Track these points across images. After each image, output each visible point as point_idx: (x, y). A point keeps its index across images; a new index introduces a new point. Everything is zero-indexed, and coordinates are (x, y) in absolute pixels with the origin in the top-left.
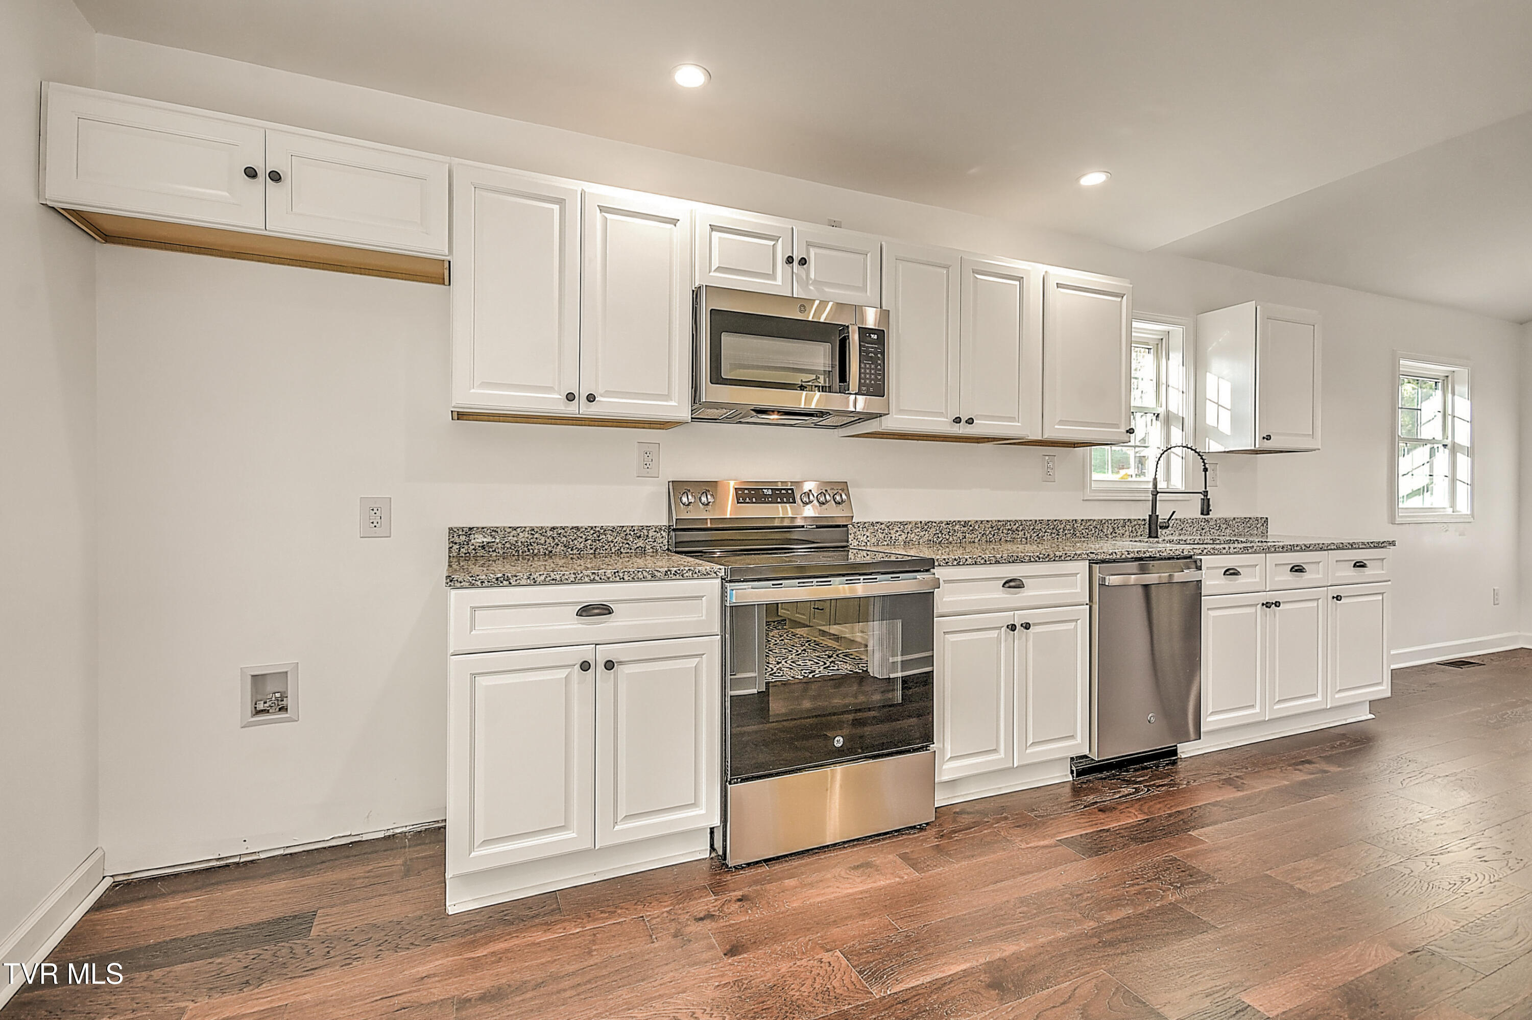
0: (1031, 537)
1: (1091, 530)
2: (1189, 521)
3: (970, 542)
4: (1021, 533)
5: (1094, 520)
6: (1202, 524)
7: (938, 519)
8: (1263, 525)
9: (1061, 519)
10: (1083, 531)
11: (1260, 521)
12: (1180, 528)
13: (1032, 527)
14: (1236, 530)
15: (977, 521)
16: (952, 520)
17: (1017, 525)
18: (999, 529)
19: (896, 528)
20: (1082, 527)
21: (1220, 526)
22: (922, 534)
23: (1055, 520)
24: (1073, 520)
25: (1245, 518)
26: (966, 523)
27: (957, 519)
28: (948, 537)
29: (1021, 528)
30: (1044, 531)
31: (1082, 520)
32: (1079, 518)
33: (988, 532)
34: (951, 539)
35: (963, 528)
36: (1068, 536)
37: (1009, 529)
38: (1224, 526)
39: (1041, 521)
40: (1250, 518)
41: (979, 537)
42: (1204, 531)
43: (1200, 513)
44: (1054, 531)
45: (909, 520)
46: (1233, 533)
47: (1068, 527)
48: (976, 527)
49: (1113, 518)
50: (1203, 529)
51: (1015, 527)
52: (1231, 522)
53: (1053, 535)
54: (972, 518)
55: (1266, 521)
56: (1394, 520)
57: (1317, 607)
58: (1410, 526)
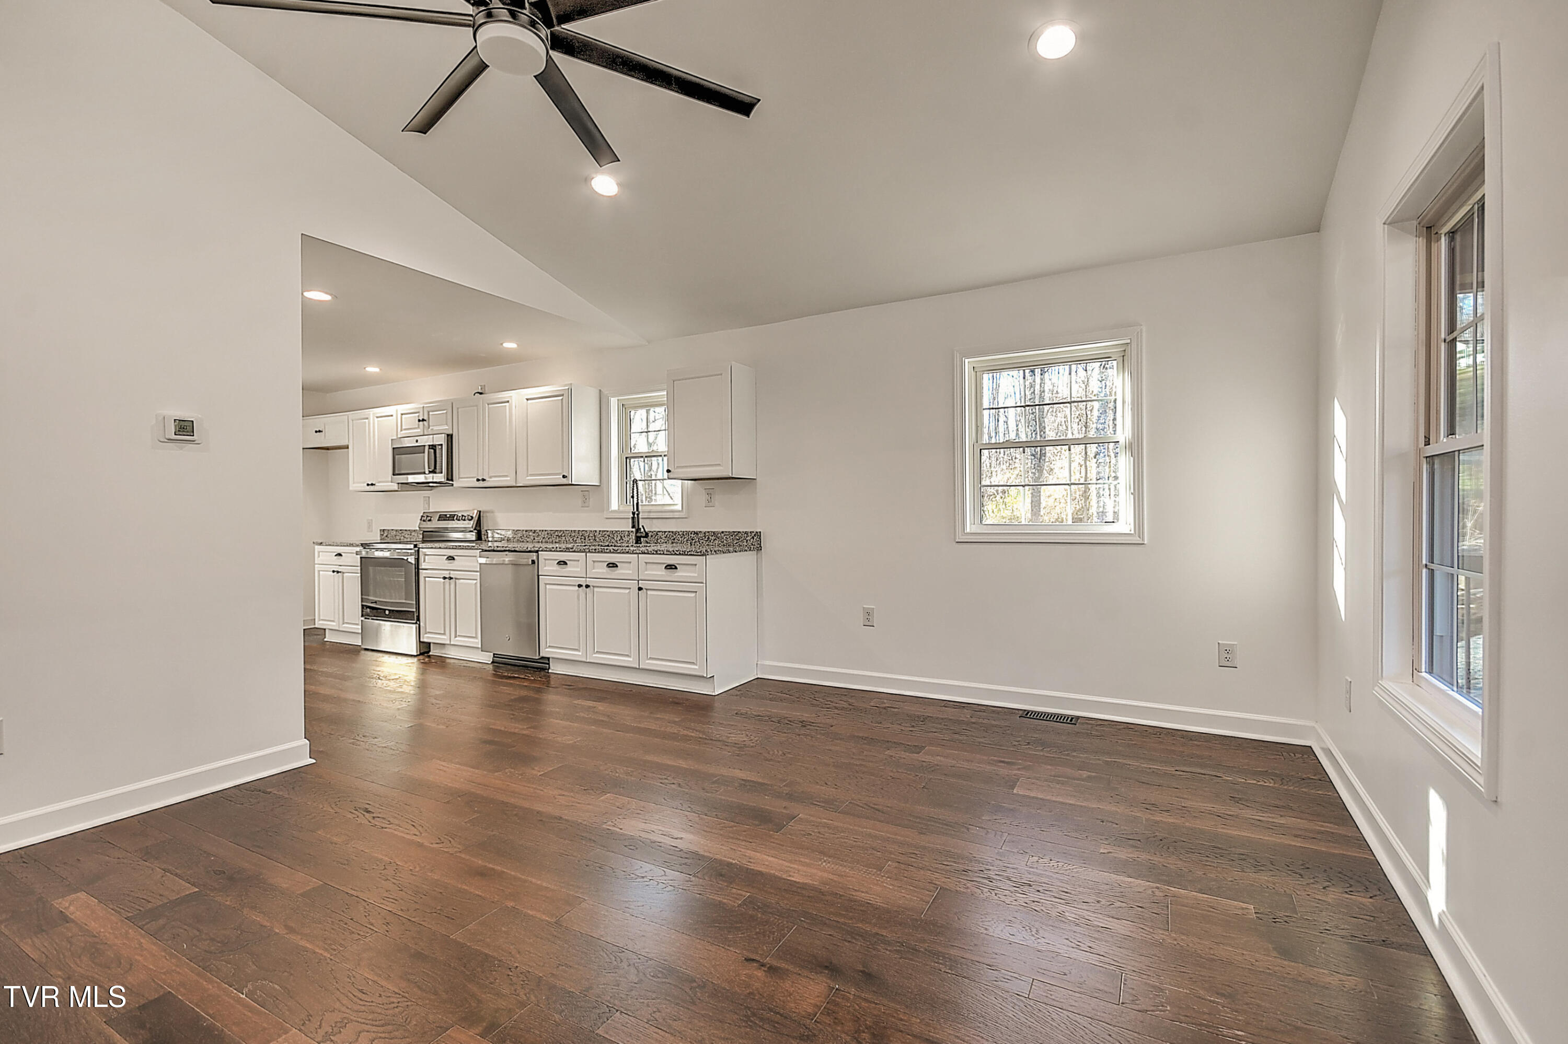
2: (681, 533)
4: (564, 538)
5: (608, 531)
6: (692, 535)
8: (753, 538)
11: (749, 534)
14: (725, 542)
18: (551, 535)
21: (709, 538)
25: (734, 532)
32: (598, 529)
36: (591, 541)
38: (713, 538)
40: (739, 532)
42: (694, 541)
43: (631, 526)
44: (583, 537)
46: (722, 544)
47: (591, 535)
49: (620, 530)
50: (693, 540)
51: (560, 534)
52: (719, 535)
55: (758, 534)
56: (955, 539)
57: (629, 592)
58: (993, 546)
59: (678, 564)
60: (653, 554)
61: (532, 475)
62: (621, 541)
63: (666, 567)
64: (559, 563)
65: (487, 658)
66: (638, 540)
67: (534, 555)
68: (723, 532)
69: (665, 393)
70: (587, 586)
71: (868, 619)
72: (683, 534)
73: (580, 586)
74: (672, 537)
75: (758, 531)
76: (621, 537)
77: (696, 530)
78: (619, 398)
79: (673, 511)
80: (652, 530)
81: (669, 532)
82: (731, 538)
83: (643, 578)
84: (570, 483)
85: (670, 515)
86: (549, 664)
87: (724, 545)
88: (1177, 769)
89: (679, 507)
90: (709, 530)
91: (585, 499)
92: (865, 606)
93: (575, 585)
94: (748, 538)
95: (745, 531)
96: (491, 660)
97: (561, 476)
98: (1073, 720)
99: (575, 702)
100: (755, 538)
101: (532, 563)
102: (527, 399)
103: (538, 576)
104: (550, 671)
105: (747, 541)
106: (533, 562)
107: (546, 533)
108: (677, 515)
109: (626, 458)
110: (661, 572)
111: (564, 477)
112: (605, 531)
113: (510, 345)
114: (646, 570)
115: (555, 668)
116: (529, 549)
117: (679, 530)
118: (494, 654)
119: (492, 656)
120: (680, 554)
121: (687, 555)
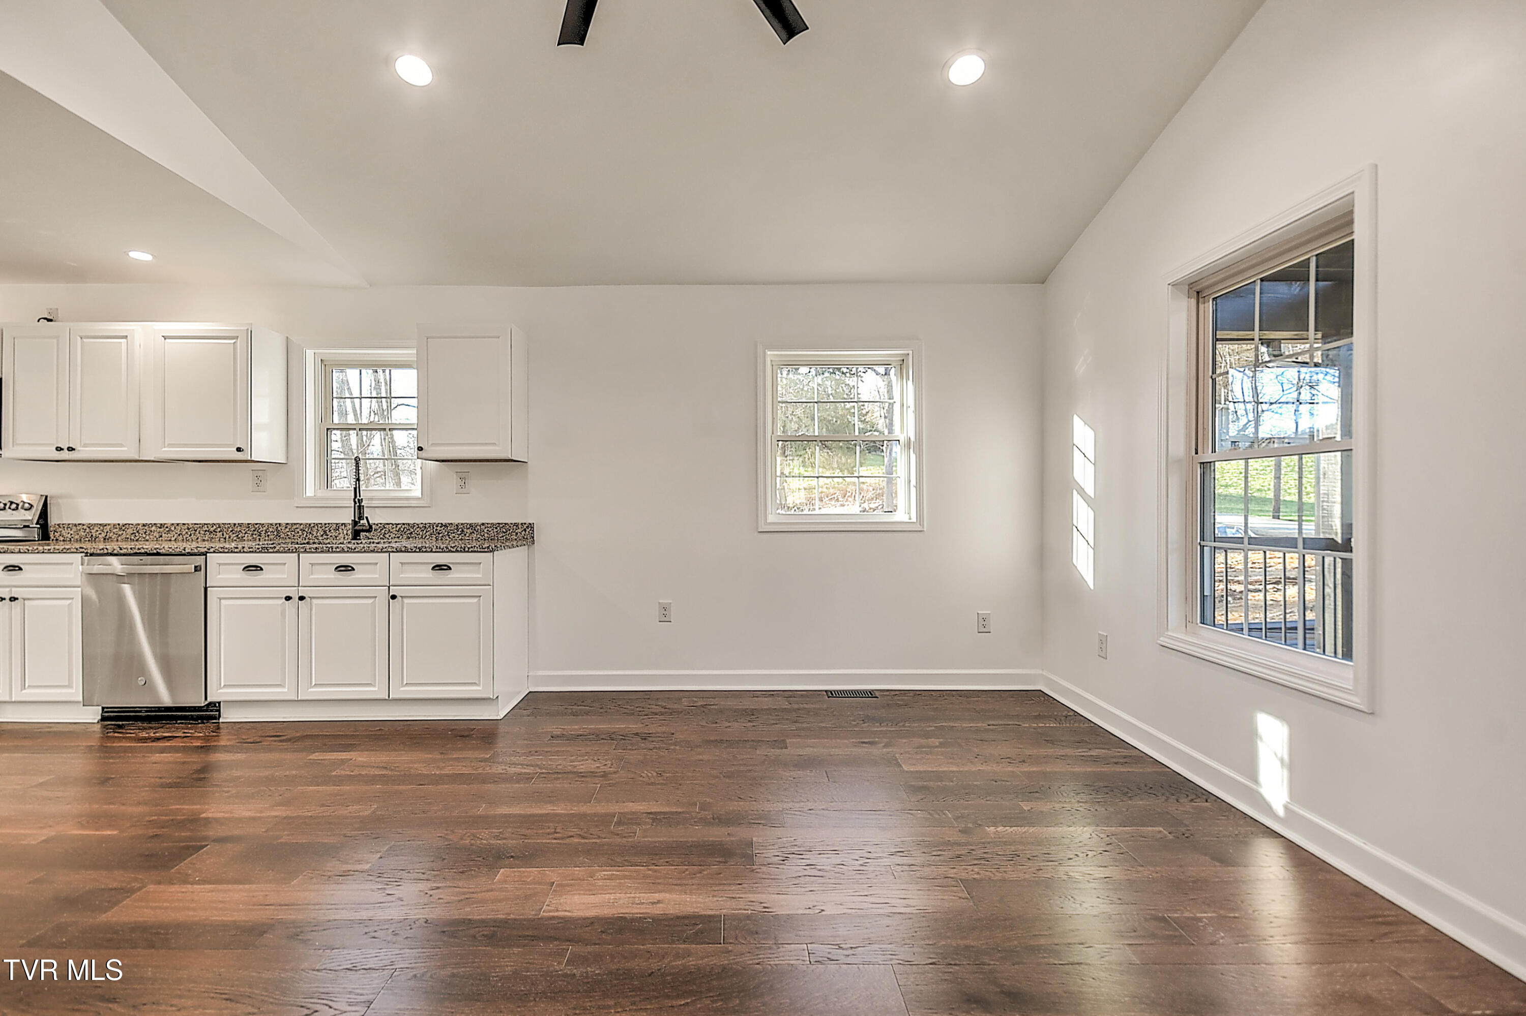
0: (229, 537)
1: (298, 532)
2: (421, 526)
3: (166, 540)
5: (301, 524)
6: (438, 528)
7: (135, 522)
8: (525, 530)
9: (262, 522)
10: (289, 533)
11: (520, 526)
12: (409, 532)
13: (231, 529)
14: (486, 535)
15: (173, 524)
16: (149, 522)
17: (215, 527)
18: (196, 531)
19: (96, 528)
20: (287, 530)
21: (463, 531)
22: (120, 533)
23: (256, 524)
24: (276, 524)
25: (499, 523)
26: (162, 526)
27: (153, 522)
28: (144, 536)
29: (219, 529)
30: (244, 532)
31: (287, 524)
33: (184, 533)
34: (147, 538)
35: (159, 529)
37: (206, 531)
38: (469, 531)
39: (240, 525)
40: (506, 524)
41: (175, 537)
42: (441, 535)
44: (256, 532)
45: (109, 522)
46: (482, 538)
47: (271, 529)
48: (173, 529)
50: (439, 534)
51: (212, 529)
52: (478, 527)
53: (254, 536)
54: (168, 521)
55: (531, 526)
56: (757, 528)
57: (373, 604)
58: (793, 535)
59: (452, 563)
60: (415, 552)
61: (170, 445)
62: (325, 537)
63: (433, 568)
64: (247, 568)
65: (92, 715)
66: (356, 535)
67: (200, 560)
68: (483, 524)
69: (415, 352)
70: (302, 598)
71: (665, 613)
72: (425, 526)
73: (288, 598)
74: (408, 530)
75: (531, 522)
76: (325, 532)
77: (444, 522)
78: (316, 351)
79: (407, 499)
80: (376, 523)
81: (404, 524)
82: (495, 530)
83: (395, 583)
84: (249, 458)
85: (405, 503)
86: (219, 711)
87: (485, 539)
88: (991, 723)
89: (418, 494)
90: (464, 522)
91: (259, 481)
92: (661, 601)
93: (282, 598)
94: (519, 531)
95: (513, 522)
96: (100, 717)
97: (235, 449)
98: (871, 694)
99: (311, 757)
100: (528, 530)
101: (196, 571)
102: (165, 338)
103: (206, 589)
104: (221, 720)
105: (517, 534)
106: (197, 569)
107: (186, 527)
108: (414, 503)
109: (328, 429)
110: (427, 575)
111: (239, 450)
112: (295, 524)
113: (140, 256)
114: (402, 573)
115: (228, 716)
116: (187, 551)
117: (417, 522)
118: (103, 708)
119: (101, 712)
120: (457, 551)
121: (468, 552)
